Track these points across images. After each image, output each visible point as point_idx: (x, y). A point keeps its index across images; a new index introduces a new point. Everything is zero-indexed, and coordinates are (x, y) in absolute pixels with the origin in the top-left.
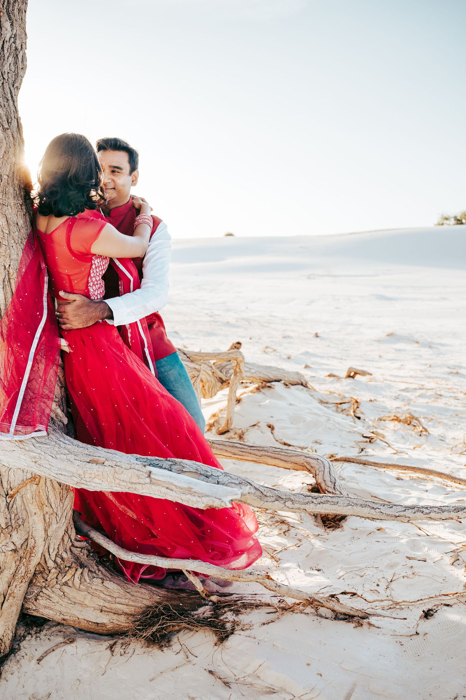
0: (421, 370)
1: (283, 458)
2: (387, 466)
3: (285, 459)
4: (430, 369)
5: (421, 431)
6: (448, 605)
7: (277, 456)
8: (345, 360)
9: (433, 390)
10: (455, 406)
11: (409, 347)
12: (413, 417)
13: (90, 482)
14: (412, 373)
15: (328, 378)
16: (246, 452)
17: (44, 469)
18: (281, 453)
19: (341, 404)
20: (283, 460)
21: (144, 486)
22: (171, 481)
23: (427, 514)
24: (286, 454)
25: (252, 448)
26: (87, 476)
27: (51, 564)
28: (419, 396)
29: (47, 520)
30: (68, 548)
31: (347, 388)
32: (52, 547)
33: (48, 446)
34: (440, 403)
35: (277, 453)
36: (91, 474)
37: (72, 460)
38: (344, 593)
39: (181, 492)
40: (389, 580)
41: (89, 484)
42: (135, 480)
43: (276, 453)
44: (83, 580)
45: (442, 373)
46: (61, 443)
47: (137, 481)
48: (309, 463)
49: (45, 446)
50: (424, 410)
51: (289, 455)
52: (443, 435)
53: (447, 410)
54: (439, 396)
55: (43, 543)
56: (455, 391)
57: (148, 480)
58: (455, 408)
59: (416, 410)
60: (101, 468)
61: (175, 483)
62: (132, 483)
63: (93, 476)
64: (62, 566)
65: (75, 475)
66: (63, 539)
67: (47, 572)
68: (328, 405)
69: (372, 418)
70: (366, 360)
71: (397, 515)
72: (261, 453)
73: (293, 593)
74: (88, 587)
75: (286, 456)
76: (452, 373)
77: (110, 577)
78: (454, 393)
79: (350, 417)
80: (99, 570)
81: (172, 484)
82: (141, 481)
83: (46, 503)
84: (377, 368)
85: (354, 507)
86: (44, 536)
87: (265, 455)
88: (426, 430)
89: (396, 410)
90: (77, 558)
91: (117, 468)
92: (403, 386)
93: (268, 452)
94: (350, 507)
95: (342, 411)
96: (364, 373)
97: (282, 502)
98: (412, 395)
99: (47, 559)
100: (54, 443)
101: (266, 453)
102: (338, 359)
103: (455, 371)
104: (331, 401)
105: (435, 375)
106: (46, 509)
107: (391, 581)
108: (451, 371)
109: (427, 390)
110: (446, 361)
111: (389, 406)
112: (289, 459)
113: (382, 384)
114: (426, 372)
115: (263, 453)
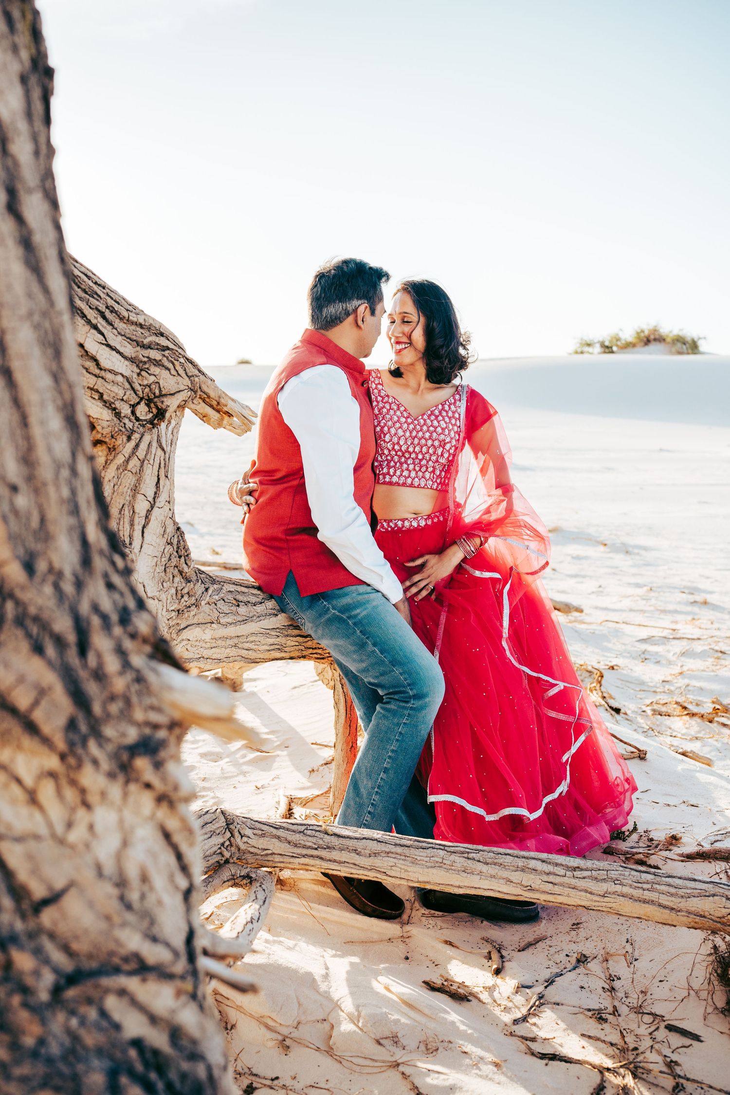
0: (640, 597)
1: (664, 900)
3: (671, 904)
4: (652, 594)
7: (648, 895)
9: (701, 642)
11: (591, 552)
14: (626, 603)
16: (562, 885)
18: (657, 886)
20: (665, 907)
24: (673, 890)
25: (578, 873)
28: (683, 654)
35: (649, 886)
43: (645, 886)
45: (679, 603)
51: (681, 892)
54: (720, 655)
72: (604, 887)
75: (672, 895)
76: (695, 602)
87: (614, 893)
89: (664, 687)
92: (644, 633)
93: (622, 884)
96: (567, 608)
98: (668, 651)
101: (618, 888)
103: (699, 598)
105: (671, 607)
108: (692, 598)
109: (690, 642)
110: (665, 578)
111: (646, 678)
112: (683, 904)
113: (601, 628)
114: (653, 601)
115: (610, 887)
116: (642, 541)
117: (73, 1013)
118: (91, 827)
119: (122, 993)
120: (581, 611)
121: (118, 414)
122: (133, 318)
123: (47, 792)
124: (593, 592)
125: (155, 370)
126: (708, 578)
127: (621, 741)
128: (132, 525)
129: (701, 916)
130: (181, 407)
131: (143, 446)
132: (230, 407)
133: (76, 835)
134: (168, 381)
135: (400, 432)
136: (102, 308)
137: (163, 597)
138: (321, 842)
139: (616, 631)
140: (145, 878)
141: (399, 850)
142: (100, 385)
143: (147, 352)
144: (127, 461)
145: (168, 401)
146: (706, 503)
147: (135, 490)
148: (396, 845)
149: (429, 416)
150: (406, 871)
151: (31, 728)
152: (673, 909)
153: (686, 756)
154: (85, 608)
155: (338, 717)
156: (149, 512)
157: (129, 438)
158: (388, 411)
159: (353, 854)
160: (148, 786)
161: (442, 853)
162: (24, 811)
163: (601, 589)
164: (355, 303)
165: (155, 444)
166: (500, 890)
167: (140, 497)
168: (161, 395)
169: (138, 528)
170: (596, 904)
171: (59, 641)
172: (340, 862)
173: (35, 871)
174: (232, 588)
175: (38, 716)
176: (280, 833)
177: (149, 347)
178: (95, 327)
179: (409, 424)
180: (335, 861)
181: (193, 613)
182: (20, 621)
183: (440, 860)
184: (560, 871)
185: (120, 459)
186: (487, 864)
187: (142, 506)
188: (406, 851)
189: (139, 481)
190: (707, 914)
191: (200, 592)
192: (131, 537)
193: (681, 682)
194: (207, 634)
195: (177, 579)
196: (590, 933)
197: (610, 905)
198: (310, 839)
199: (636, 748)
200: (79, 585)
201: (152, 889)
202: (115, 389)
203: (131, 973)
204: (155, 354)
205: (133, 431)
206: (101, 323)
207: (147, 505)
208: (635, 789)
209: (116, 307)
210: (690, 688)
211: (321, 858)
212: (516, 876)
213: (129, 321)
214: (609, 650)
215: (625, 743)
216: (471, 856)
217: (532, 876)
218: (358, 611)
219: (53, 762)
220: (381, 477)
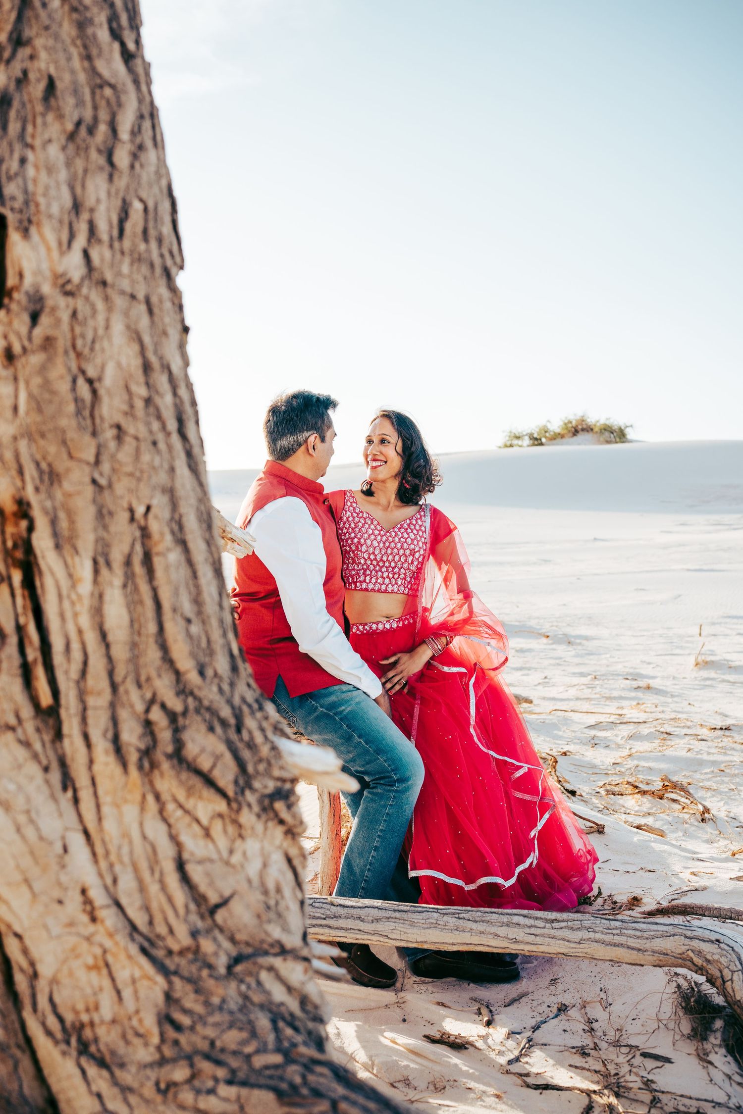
1: (632, 942)
3: (638, 946)
4: (597, 682)
5: (703, 813)
7: (617, 939)
9: (647, 725)
10: (709, 753)
11: (534, 644)
14: (572, 692)
16: (542, 935)
18: (625, 931)
20: (633, 949)
24: (638, 933)
25: (555, 925)
28: (631, 737)
34: (679, 750)
35: (618, 931)
43: (615, 932)
45: (624, 689)
48: (699, 953)
51: (646, 934)
52: (733, 815)
54: (666, 736)
56: (689, 724)
58: (711, 758)
72: (579, 935)
75: (638, 938)
76: (639, 687)
78: (689, 727)
87: (588, 939)
89: (615, 769)
92: (592, 720)
93: (594, 931)
98: (616, 736)
101: (592, 935)
103: (642, 683)
105: (615, 694)
108: (635, 684)
109: (636, 725)
110: (608, 666)
111: (597, 762)
112: (648, 945)
113: (550, 717)
114: (598, 689)
115: (585, 934)
116: (583, 631)
117: (242, 981)
118: (244, 854)
119: (271, 969)
120: (531, 702)
123: (217, 828)
124: (539, 684)
126: (649, 663)
127: (580, 817)
129: (664, 954)
132: (235, 533)
133: (236, 859)
135: (375, 544)
138: (328, 913)
139: (565, 719)
140: (278, 890)
141: (398, 915)
146: (643, 590)
148: (395, 911)
149: (399, 529)
150: (405, 933)
151: (209, 781)
152: (639, 950)
153: (641, 829)
154: (237, 701)
155: (322, 807)
158: (363, 525)
159: (358, 922)
160: (282, 822)
161: (436, 915)
162: (202, 842)
163: (546, 680)
164: (306, 434)
166: (489, 944)
170: (574, 950)
171: (224, 723)
172: (346, 929)
173: (211, 884)
175: (217, 774)
179: (382, 536)
180: (342, 928)
182: (197, 711)
183: (435, 922)
184: (540, 924)
186: (476, 922)
188: (405, 915)
190: (669, 952)
193: (631, 763)
196: (567, 987)
197: (585, 950)
198: (319, 910)
199: (594, 823)
200: (232, 685)
201: (283, 897)
203: (276, 955)
208: (596, 860)
210: (639, 769)
211: (330, 927)
212: (502, 931)
214: (560, 738)
215: (584, 819)
216: (461, 916)
217: (516, 930)
218: (343, 708)
219: (221, 806)
220: (358, 584)
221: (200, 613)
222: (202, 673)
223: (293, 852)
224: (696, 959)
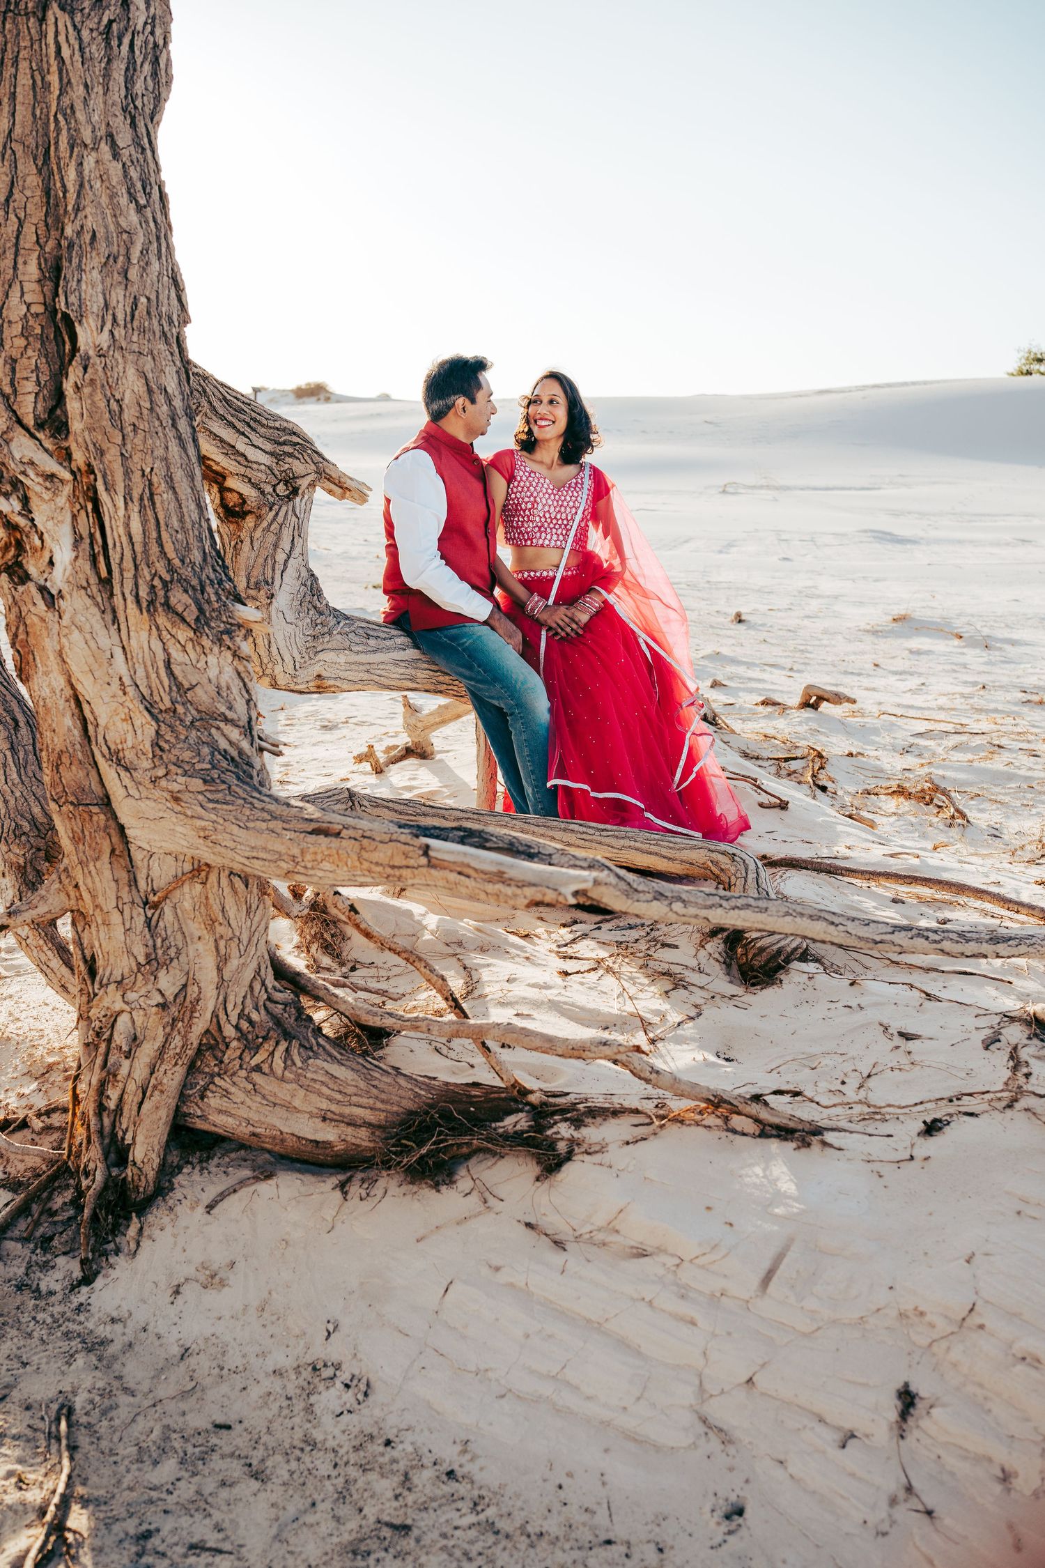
0: (962, 695)
1: (664, 852)
2: (873, 875)
3: (669, 855)
4: (982, 692)
5: (953, 817)
6: (971, 1115)
7: (653, 848)
8: (799, 671)
9: (985, 736)
10: (1030, 769)
11: (940, 645)
12: (936, 789)
13: (313, 868)
14: (942, 701)
15: (761, 708)
16: (591, 841)
17: (223, 850)
18: (661, 843)
19: (786, 760)
20: (664, 857)
21: (416, 872)
22: (466, 860)
23: (935, 942)
24: (671, 845)
25: (604, 833)
26: (308, 857)
27: (229, 1031)
28: (955, 747)
29: (223, 951)
30: (261, 1003)
31: (802, 729)
32: (231, 998)
33: (230, 807)
34: (998, 764)
35: (654, 842)
36: (316, 853)
37: (279, 831)
38: (778, 1092)
39: (485, 880)
40: (865, 1075)
41: (311, 872)
42: (398, 861)
43: (652, 842)
44: (289, 1063)
45: (1009, 702)
46: (255, 801)
47: (404, 863)
48: (716, 863)
49: (225, 807)
50: (962, 776)
51: (677, 846)
52: (997, 826)
53: (1011, 777)
54: (996, 748)
55: (215, 992)
56: (1031, 738)
57: (424, 861)
58: (1030, 774)
59: (947, 775)
60: (335, 842)
61: (473, 864)
62: (393, 867)
63: (319, 857)
64: (250, 1037)
65: (285, 857)
66: (251, 987)
67: (222, 1047)
68: (760, 762)
69: (852, 789)
70: (846, 673)
71: (878, 938)
72: (622, 842)
73: (683, 1087)
74: (299, 1075)
76: (1029, 701)
77: (339, 1057)
78: (1029, 742)
79: (805, 787)
80: (318, 1044)
81: (468, 866)
82: (412, 862)
83: (221, 919)
84: (867, 689)
85: (798, 920)
86: (216, 980)
87: (630, 847)
88: (963, 816)
89: (903, 774)
90: (278, 1022)
91: (365, 842)
92: (921, 727)
93: (635, 841)
94: (789, 919)
95: (789, 775)
96: (838, 699)
97: (666, 903)
98: (940, 744)
99: (222, 1023)
100: (242, 802)
101: (632, 843)
102: (784, 668)
103: (1036, 698)
104: (765, 754)
105: (992, 706)
106: (220, 930)
107: (869, 1076)
108: (1028, 697)
109: (972, 736)
110: (1018, 677)
112: (678, 855)
113: (876, 721)
115: (627, 843)
116: (1015, 634)
117: (199, 730)
118: (207, 663)
119: (218, 728)
120: (854, 702)
121: (262, 492)
122: (271, 424)
123: (189, 646)
125: (290, 460)
128: (273, 570)
129: (690, 864)
130: (312, 485)
131: (282, 514)
132: (349, 484)
133: (201, 665)
134: (298, 467)
136: (248, 420)
137: (300, 623)
139: (892, 724)
140: (228, 688)
142: (248, 472)
143: (282, 448)
144: (270, 525)
145: (299, 482)
147: (276, 545)
149: (569, 488)
151: (184, 620)
152: (670, 859)
153: (851, 818)
154: (204, 577)
156: (286, 561)
157: (271, 509)
160: (229, 648)
162: (181, 654)
164: (453, 398)
165: (290, 513)
167: (279, 550)
168: (294, 478)
169: (278, 573)
171: (193, 588)
173: (185, 677)
174: (363, 625)
175: (185, 614)
176: (390, 805)
177: (284, 443)
178: (243, 434)
181: (326, 640)
182: (179, 581)
184: (592, 831)
185: (265, 524)
187: (281, 557)
188: (481, 818)
189: (279, 539)
190: (693, 862)
191: (332, 624)
192: (273, 578)
194: (342, 658)
195: (311, 612)
199: (782, 800)
200: (202, 569)
202: (260, 475)
204: (288, 449)
205: (274, 504)
206: (247, 430)
207: (284, 556)
209: (258, 418)
212: (558, 835)
213: (268, 427)
219: (191, 634)
221: (183, 528)
222: (182, 561)
223: (241, 669)
224: (713, 869)
